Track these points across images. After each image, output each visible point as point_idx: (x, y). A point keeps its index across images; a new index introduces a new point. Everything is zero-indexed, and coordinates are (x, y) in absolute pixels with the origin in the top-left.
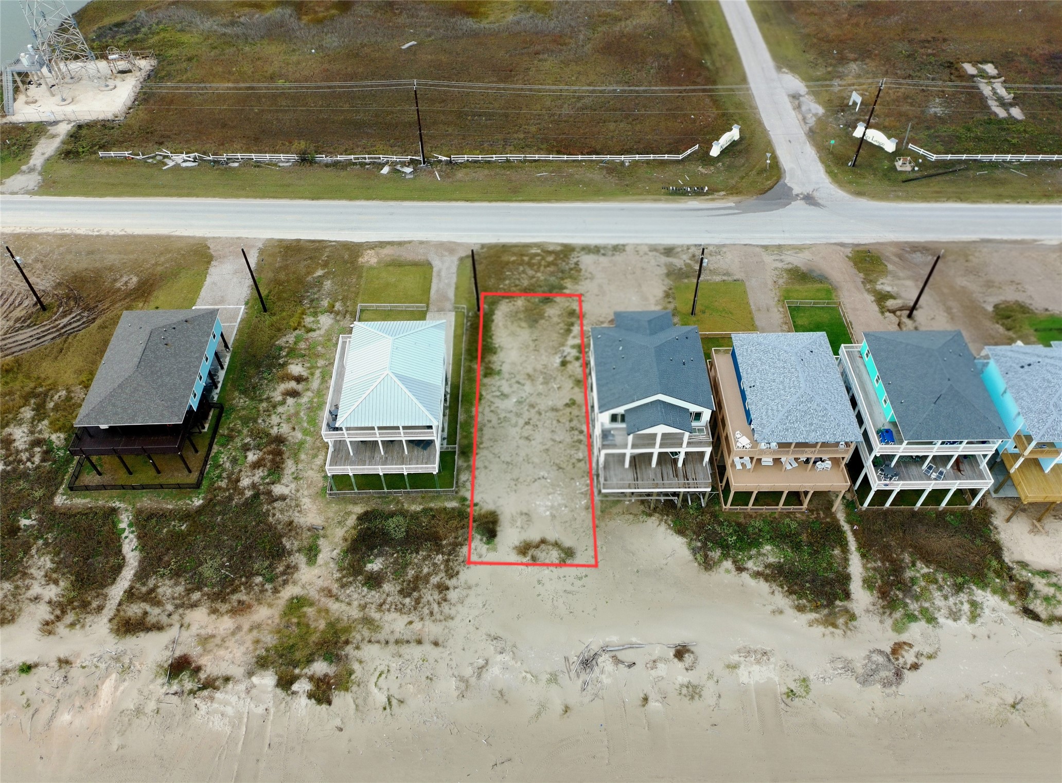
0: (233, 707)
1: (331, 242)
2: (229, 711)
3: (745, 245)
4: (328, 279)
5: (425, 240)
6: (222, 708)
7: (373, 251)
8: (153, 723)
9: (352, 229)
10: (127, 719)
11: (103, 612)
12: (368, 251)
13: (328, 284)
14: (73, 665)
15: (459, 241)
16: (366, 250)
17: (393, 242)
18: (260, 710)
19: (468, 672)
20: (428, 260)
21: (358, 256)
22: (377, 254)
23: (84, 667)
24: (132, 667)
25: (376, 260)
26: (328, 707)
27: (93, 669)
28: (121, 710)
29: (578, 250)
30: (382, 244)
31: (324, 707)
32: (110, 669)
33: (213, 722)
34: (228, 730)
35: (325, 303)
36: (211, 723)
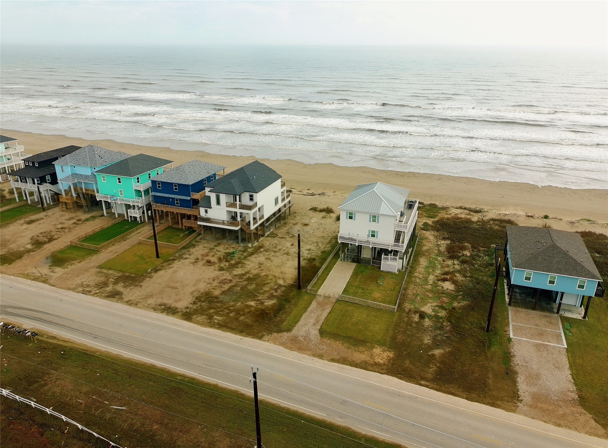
1: (427, 386)
3: (54, 286)
4: (427, 344)
5: (316, 359)
7: (376, 361)
9: (400, 395)
12: (381, 362)
13: (427, 340)
15: (281, 348)
16: (384, 364)
17: (352, 366)
20: (322, 336)
21: (393, 359)
22: (372, 356)
25: (375, 350)
29: (180, 313)
30: (364, 366)
35: (427, 322)
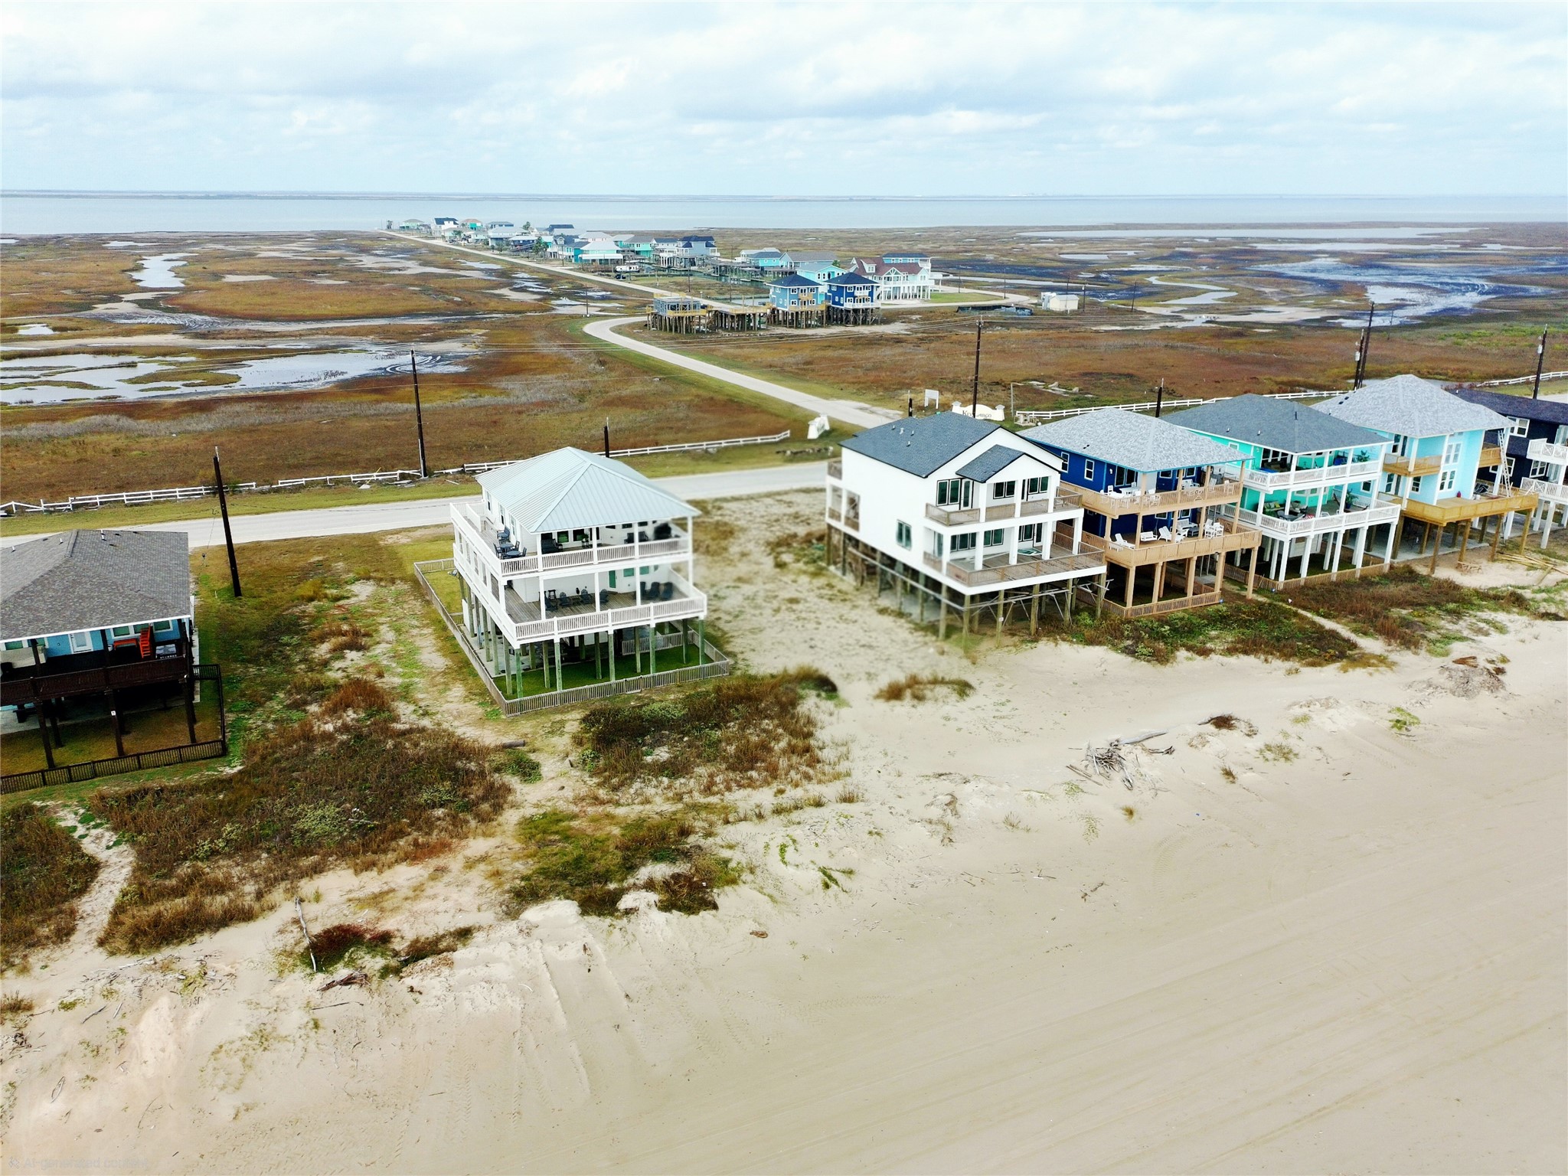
0: (507, 964)
2: (499, 971)
6: (482, 971)
8: (312, 1046)
10: (236, 1060)
11: (73, 938)
14: (36, 1011)
18: (573, 952)
19: (935, 813)
23: (67, 1007)
24: (211, 974)
26: (714, 912)
27: (100, 1002)
28: (213, 1047)
31: (706, 915)
32: (147, 992)
33: (472, 1001)
34: (515, 1004)
36: (467, 1004)
